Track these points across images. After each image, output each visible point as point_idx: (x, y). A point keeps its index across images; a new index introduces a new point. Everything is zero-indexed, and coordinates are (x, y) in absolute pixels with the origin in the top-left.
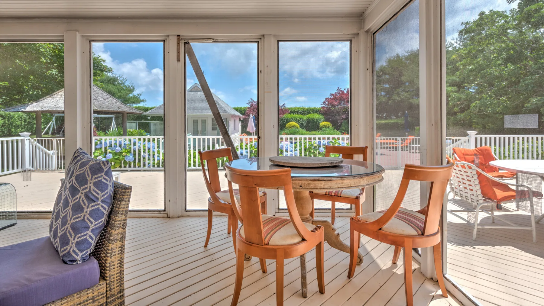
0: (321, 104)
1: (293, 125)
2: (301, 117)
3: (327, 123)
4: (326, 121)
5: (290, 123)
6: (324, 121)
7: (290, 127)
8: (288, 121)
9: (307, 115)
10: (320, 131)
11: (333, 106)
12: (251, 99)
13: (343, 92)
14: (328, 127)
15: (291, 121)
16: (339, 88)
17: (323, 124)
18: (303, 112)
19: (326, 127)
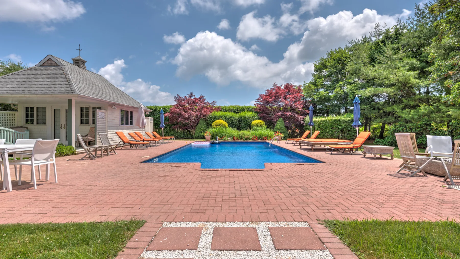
0: (256, 101)
1: (220, 123)
2: (231, 115)
3: (260, 121)
4: (259, 119)
5: (218, 121)
6: (257, 119)
7: (216, 126)
8: (215, 118)
9: (239, 114)
10: (251, 130)
11: (268, 102)
12: (178, 95)
13: (279, 88)
14: (261, 126)
15: (219, 119)
16: (276, 84)
17: (255, 122)
18: (238, 110)
19: (258, 126)
